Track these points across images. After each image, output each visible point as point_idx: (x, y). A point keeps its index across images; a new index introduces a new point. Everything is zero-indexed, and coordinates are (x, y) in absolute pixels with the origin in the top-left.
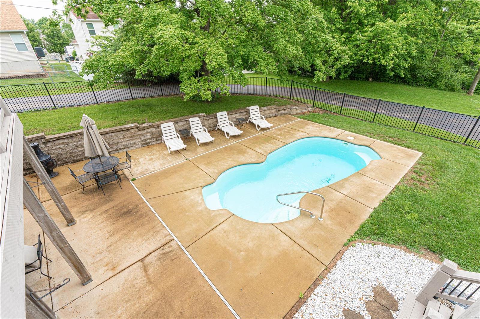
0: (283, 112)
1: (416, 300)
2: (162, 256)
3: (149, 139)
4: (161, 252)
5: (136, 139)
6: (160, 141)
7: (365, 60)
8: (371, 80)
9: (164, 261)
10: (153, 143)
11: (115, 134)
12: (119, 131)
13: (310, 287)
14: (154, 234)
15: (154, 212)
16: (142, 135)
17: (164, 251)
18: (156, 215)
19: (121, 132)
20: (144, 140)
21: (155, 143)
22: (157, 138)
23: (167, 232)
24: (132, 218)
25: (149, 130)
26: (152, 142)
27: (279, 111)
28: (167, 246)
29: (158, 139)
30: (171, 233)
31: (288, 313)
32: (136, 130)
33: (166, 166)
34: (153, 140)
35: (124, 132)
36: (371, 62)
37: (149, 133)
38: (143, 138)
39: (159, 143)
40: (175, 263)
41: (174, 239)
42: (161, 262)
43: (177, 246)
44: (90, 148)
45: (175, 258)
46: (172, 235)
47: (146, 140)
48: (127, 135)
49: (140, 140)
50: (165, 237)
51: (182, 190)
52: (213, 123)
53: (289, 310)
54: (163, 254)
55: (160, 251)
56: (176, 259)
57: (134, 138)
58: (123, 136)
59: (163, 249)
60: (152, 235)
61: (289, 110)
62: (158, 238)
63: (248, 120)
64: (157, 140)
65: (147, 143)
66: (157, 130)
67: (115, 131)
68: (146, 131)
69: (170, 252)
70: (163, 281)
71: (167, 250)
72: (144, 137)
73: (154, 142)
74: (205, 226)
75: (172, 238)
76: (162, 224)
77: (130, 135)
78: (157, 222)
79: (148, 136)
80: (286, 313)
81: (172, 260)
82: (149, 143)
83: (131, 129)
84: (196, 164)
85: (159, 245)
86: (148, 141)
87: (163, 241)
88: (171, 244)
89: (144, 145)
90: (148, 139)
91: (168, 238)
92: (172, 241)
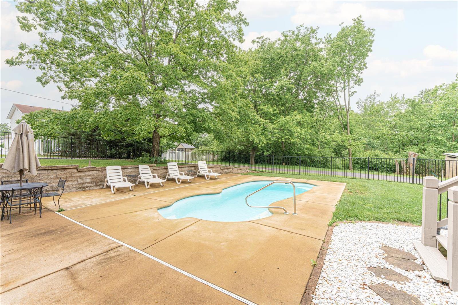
0: (226, 170)
1: (425, 245)
2: (103, 261)
3: (89, 183)
5: (72, 181)
6: (101, 187)
7: (280, 140)
8: (284, 164)
10: (91, 188)
11: (46, 172)
12: (52, 170)
13: (318, 257)
15: (91, 229)
16: (80, 177)
18: (95, 231)
19: (55, 171)
20: (81, 183)
21: (95, 188)
22: (98, 182)
23: (111, 241)
24: (54, 236)
25: (90, 173)
27: (223, 169)
28: (112, 251)
29: (99, 184)
30: (117, 241)
31: (308, 282)
32: (75, 171)
34: (92, 185)
35: (59, 171)
36: (284, 140)
37: (90, 176)
38: (80, 181)
39: (99, 189)
40: (127, 264)
41: (122, 245)
43: (128, 250)
44: (14, 160)
45: (127, 260)
46: (120, 242)
47: (84, 183)
48: (62, 175)
49: (76, 183)
50: (109, 245)
52: (163, 173)
53: (308, 279)
54: (106, 259)
55: (101, 257)
57: (70, 180)
58: (55, 176)
59: (105, 255)
60: (87, 246)
61: (231, 169)
63: (196, 175)
64: (97, 185)
65: (84, 188)
66: (100, 173)
67: (47, 168)
68: (87, 173)
69: (118, 256)
71: (112, 254)
72: (83, 180)
74: (167, 231)
75: (120, 245)
76: (103, 236)
77: (65, 176)
78: (95, 235)
79: (88, 179)
80: (307, 282)
82: (87, 187)
83: (69, 169)
85: (99, 252)
86: (86, 185)
87: (106, 249)
88: (119, 249)
89: (80, 190)
90: (86, 183)
91: (113, 246)
92: (120, 247)
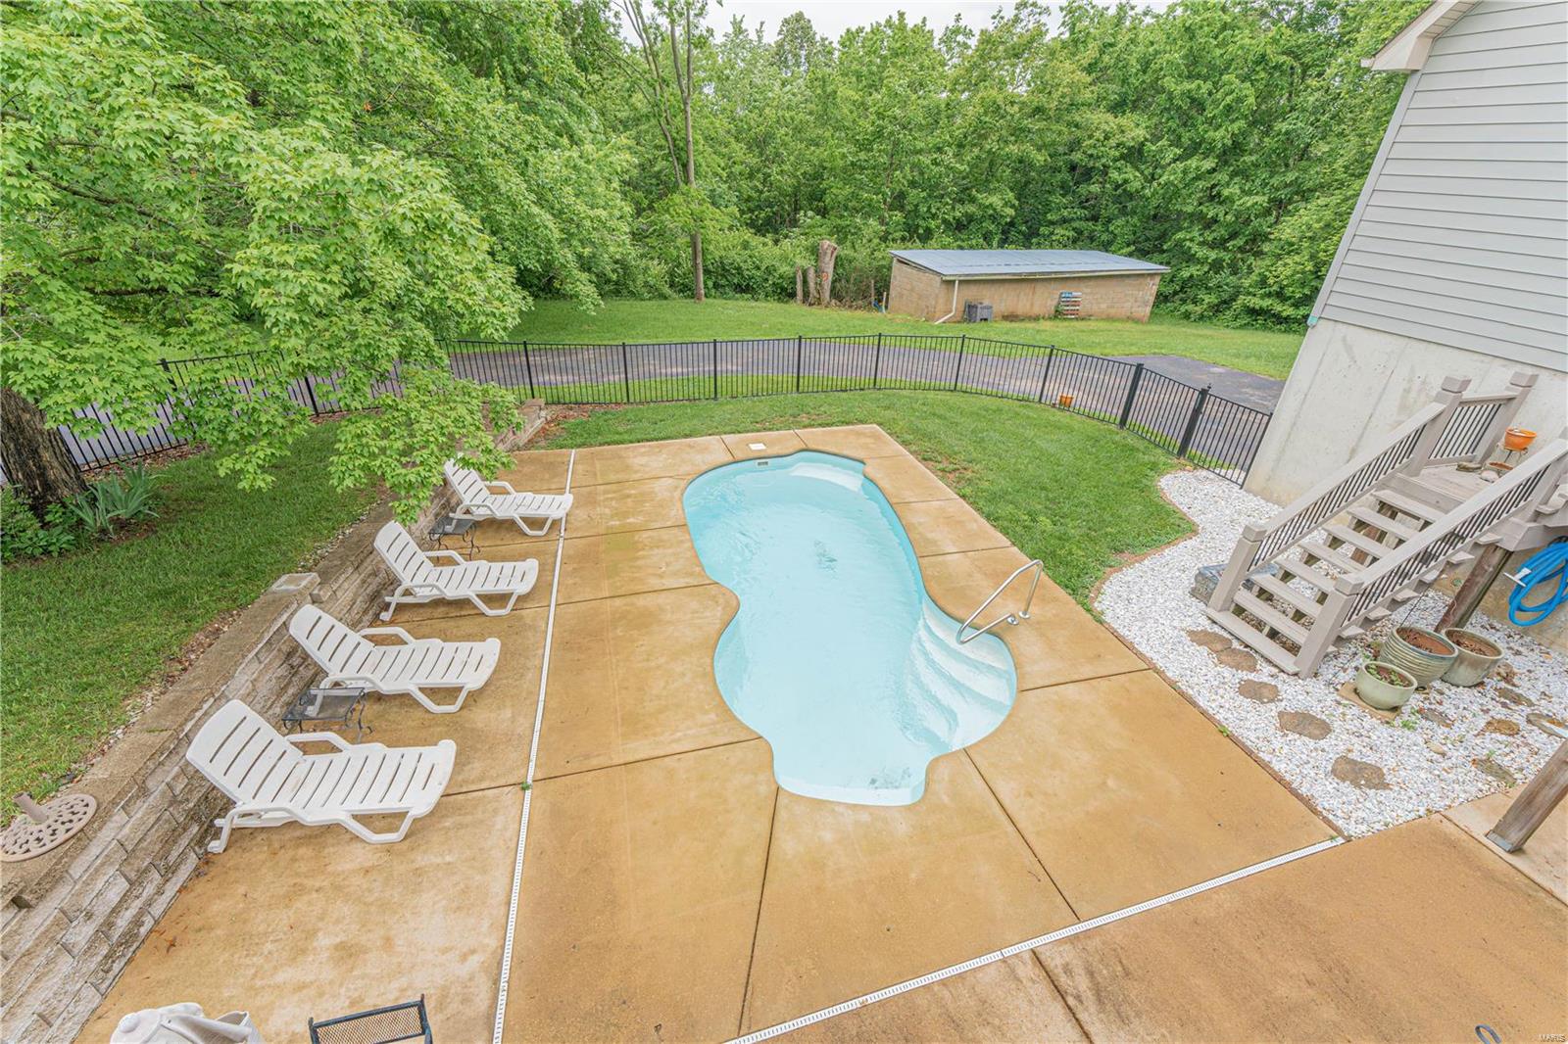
2: (1109, 1007)
3: (124, 901)
4: (1092, 1009)
9: (1131, 1004)
10: (161, 905)
14: (997, 1022)
15: (855, 1004)
16: (67, 917)
17: (1089, 997)
18: (871, 998)
20: (93, 939)
21: (171, 889)
23: (992, 970)
25: (94, 851)
26: (149, 903)
28: (1063, 980)
30: (996, 956)
31: (1264, 769)
33: (498, 888)
34: (149, 890)
37: (102, 865)
38: (82, 933)
39: (197, 873)
40: (1140, 967)
41: (1033, 952)
42: (1138, 1015)
43: (1067, 947)
45: (1121, 962)
46: (1008, 952)
47: (107, 926)
49: (68, 963)
50: (1019, 980)
51: (756, 860)
53: (1257, 765)
54: (1100, 1001)
55: (1086, 1009)
56: (1124, 962)
59: (1078, 998)
60: (999, 1030)
62: (1017, 1008)
64: (169, 872)
65: (129, 938)
68: (80, 868)
69: (1091, 974)
70: (1211, 1020)
71: (1083, 983)
72: (89, 916)
73: (160, 892)
74: (994, 837)
75: (1027, 957)
76: (943, 983)
78: (922, 1001)
79: (112, 890)
81: (1127, 974)
82: (137, 922)
84: (594, 762)
85: (1057, 1009)
86: (123, 922)
87: (1042, 989)
88: (1055, 962)
89: (116, 967)
90: (116, 910)
91: (1026, 971)
92: (1042, 957)
